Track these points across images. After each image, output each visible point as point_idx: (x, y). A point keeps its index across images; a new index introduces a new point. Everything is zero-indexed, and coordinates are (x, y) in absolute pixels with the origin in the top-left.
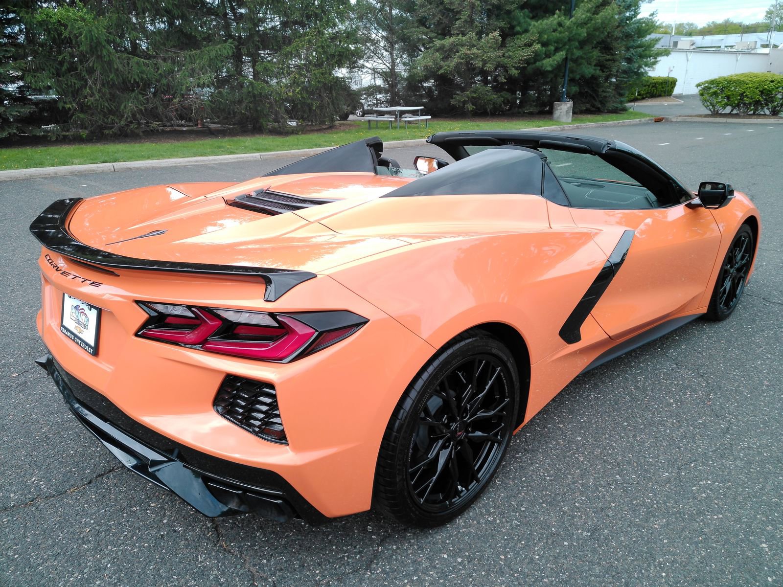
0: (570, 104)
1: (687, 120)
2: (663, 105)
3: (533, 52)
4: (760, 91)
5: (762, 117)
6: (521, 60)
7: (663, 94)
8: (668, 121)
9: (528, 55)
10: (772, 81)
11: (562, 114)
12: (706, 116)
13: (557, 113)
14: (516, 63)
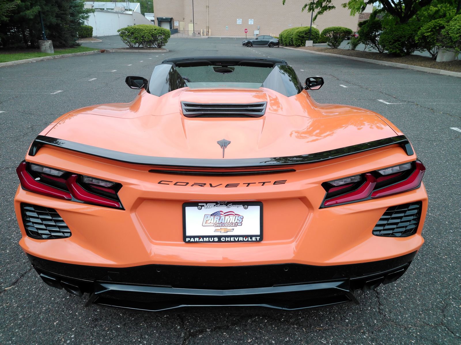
0: (49, 42)
1: (118, 51)
2: (91, 43)
3: (16, 5)
4: (151, 35)
5: (155, 49)
6: (8, 11)
7: (88, 36)
8: (108, 52)
9: (13, 8)
10: (155, 30)
11: (47, 48)
12: (127, 49)
13: (43, 48)
14: (5, 13)
